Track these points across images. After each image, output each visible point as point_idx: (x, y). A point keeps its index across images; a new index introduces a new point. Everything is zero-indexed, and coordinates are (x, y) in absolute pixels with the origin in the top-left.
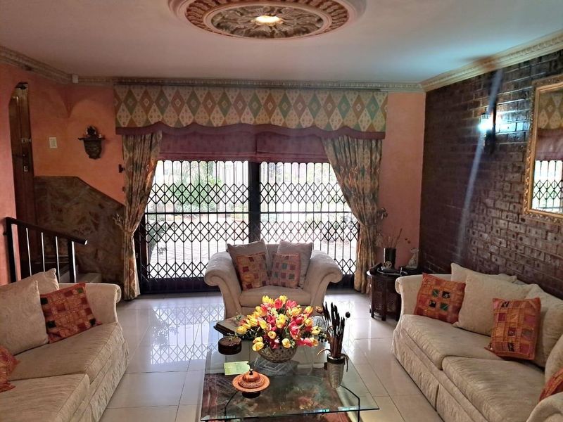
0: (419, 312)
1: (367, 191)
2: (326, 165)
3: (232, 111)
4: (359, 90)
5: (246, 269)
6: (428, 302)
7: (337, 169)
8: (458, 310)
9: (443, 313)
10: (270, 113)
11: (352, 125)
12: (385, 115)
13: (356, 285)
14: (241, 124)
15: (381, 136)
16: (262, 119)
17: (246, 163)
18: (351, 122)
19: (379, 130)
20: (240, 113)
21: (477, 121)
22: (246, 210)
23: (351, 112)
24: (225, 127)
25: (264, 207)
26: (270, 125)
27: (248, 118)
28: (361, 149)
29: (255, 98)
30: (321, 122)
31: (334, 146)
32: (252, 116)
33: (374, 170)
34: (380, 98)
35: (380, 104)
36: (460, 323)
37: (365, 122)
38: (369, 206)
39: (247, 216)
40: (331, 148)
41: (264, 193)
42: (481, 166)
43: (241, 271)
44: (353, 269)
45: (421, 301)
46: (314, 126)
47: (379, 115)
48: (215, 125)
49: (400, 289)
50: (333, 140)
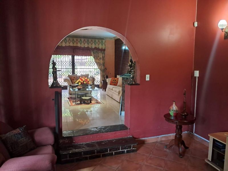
0: (111, 84)
1: (102, 63)
2: (91, 57)
3: (68, 43)
4: (99, 39)
5: (73, 80)
6: (112, 82)
7: (94, 58)
8: (117, 83)
9: (115, 84)
10: (77, 44)
11: (97, 47)
12: (105, 45)
13: (100, 87)
14: (69, 46)
15: (104, 50)
16: (75, 45)
17: (71, 56)
18: (97, 46)
19: (104, 49)
20: (69, 43)
21: (122, 47)
22: (71, 68)
23: (97, 44)
24: (66, 46)
25: (76, 67)
26: (77, 46)
27: (71, 44)
28: (100, 53)
29: (73, 40)
30: (90, 46)
31: (93, 52)
32: (72, 44)
33: (103, 58)
34: (104, 41)
35: (104, 42)
36: (118, 85)
37: (100, 47)
38: (102, 67)
39: (71, 69)
40: (92, 52)
41: (76, 64)
42: (123, 56)
43: (72, 80)
44: (99, 83)
45: (111, 82)
46: (88, 47)
47: (104, 45)
48: (63, 46)
49: (107, 81)
50: (93, 51)
